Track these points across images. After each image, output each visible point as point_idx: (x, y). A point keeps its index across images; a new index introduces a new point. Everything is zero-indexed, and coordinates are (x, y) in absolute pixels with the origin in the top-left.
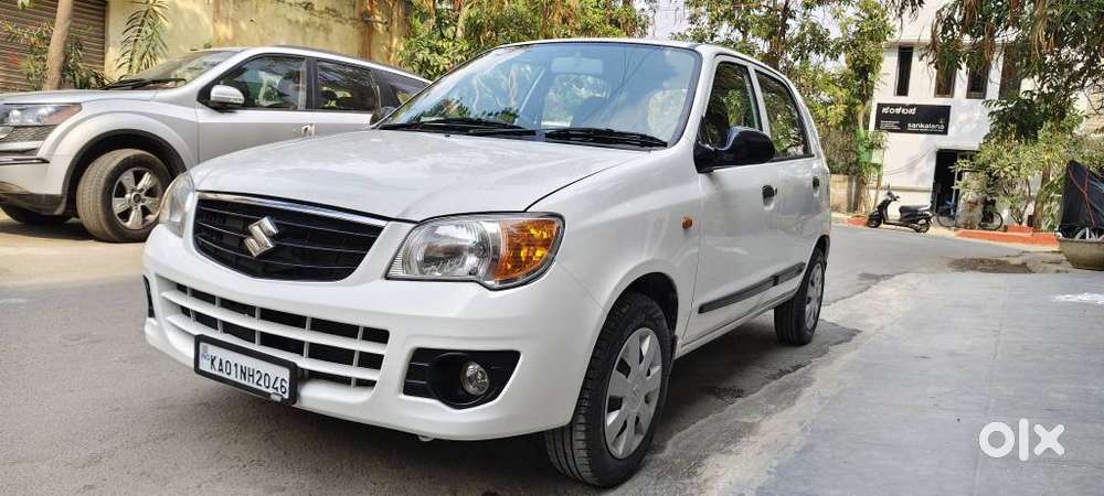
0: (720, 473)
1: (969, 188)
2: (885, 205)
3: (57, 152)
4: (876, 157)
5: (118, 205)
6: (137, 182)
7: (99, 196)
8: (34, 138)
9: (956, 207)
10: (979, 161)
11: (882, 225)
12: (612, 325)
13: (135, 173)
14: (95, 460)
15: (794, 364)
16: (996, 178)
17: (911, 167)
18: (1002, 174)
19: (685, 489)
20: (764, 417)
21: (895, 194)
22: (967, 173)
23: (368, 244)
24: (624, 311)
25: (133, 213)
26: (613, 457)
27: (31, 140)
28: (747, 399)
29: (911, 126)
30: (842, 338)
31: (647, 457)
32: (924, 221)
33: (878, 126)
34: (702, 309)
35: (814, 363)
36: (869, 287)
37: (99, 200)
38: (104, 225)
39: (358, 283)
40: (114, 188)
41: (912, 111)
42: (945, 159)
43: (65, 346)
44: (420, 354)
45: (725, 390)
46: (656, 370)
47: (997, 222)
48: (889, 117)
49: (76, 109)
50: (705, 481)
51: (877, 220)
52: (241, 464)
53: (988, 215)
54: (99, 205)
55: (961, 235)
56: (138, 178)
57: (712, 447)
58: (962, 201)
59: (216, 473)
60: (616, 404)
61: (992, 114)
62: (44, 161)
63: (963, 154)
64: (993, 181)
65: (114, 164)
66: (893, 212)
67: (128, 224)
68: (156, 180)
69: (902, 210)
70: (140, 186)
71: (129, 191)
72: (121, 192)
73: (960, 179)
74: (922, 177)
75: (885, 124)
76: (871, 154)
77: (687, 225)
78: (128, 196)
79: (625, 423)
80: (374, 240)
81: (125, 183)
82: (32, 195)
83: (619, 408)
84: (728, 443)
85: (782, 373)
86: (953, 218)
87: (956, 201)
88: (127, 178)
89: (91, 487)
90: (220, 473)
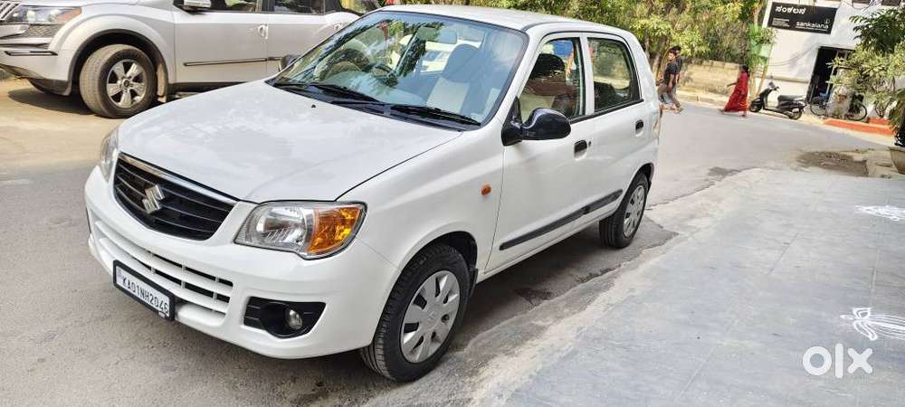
0: (495, 374)
1: (841, 83)
2: (766, 93)
3: (63, 48)
4: (764, 51)
5: (112, 90)
6: (126, 72)
7: (96, 82)
8: (46, 35)
9: (828, 98)
10: (853, 61)
11: (762, 111)
12: (409, 274)
13: (124, 63)
14: (50, 337)
15: (605, 267)
16: (866, 76)
17: (793, 62)
18: (871, 74)
19: (463, 386)
20: (555, 321)
21: (776, 84)
22: (841, 70)
23: (223, 216)
24: (422, 262)
25: (124, 95)
26: (410, 363)
27: (43, 36)
28: (552, 301)
29: (800, 25)
30: (657, 242)
31: (447, 355)
32: (797, 110)
33: (770, 24)
34: (503, 247)
35: (622, 267)
36: (712, 184)
37: (96, 86)
38: (101, 106)
39: (215, 245)
40: (107, 76)
41: (802, 11)
42: (826, 55)
43: (50, 229)
44: (253, 301)
45: (537, 292)
46: (454, 297)
47: (862, 113)
48: (781, 15)
49: (77, 12)
50: (481, 381)
51: (757, 106)
52: (150, 346)
53: (855, 107)
54: (96, 90)
55: (829, 123)
56: (127, 67)
57: (502, 348)
58: (834, 94)
59: (131, 353)
60: (412, 327)
61: (856, 29)
62: (54, 54)
63: (842, 53)
64: (864, 79)
65: (109, 56)
66: (772, 100)
67: (120, 104)
68: (142, 69)
69: (781, 98)
70: (129, 74)
71: (120, 78)
72: (114, 79)
73: (835, 74)
74: (802, 72)
75: (777, 21)
76: (761, 47)
77: (486, 191)
78: (119, 82)
79: (422, 338)
80: (227, 214)
81: (117, 72)
82: (45, 80)
83: (416, 330)
84: (516, 345)
85: (592, 276)
86: (824, 107)
87: (829, 93)
88: (118, 68)
89: (43, 360)
90: (134, 354)
